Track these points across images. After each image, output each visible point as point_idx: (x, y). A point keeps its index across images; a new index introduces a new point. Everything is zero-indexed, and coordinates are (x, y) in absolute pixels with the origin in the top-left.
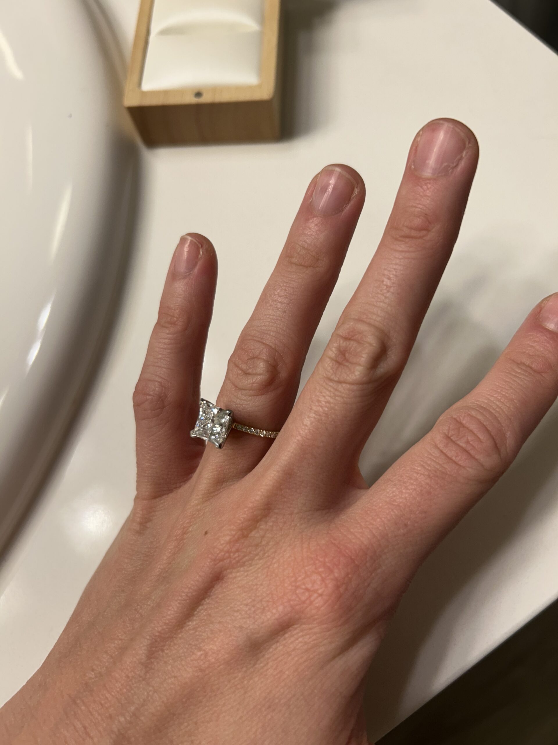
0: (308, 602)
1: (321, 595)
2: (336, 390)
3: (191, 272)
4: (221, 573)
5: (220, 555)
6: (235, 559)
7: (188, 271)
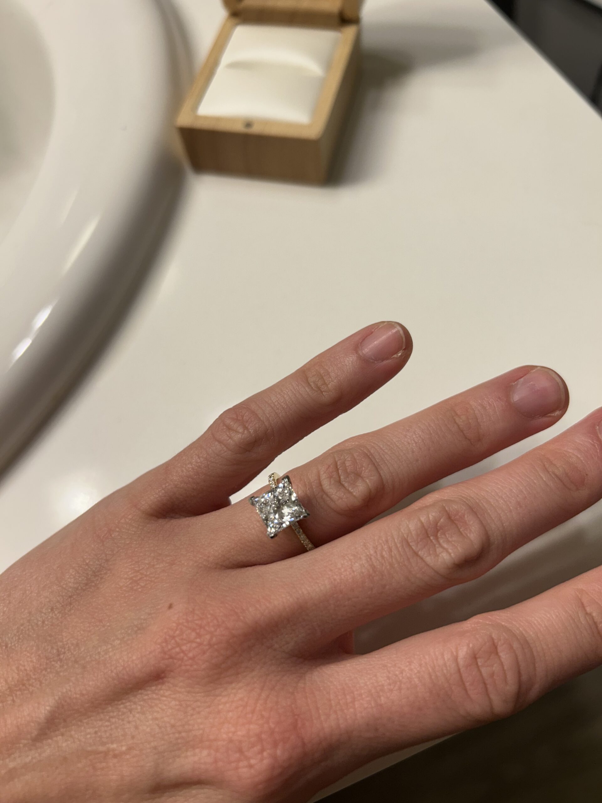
0: (234, 765)
1: (251, 766)
2: (408, 559)
3: (376, 362)
4: (163, 672)
5: (174, 651)
6: (186, 665)
7: (374, 358)
